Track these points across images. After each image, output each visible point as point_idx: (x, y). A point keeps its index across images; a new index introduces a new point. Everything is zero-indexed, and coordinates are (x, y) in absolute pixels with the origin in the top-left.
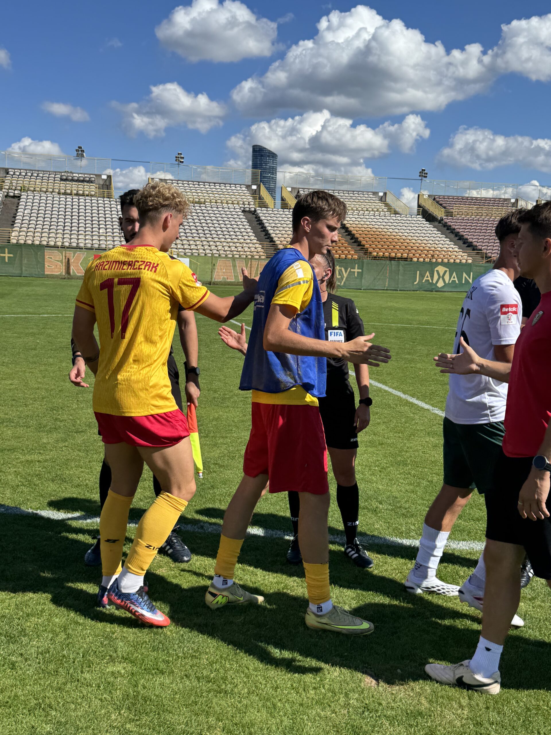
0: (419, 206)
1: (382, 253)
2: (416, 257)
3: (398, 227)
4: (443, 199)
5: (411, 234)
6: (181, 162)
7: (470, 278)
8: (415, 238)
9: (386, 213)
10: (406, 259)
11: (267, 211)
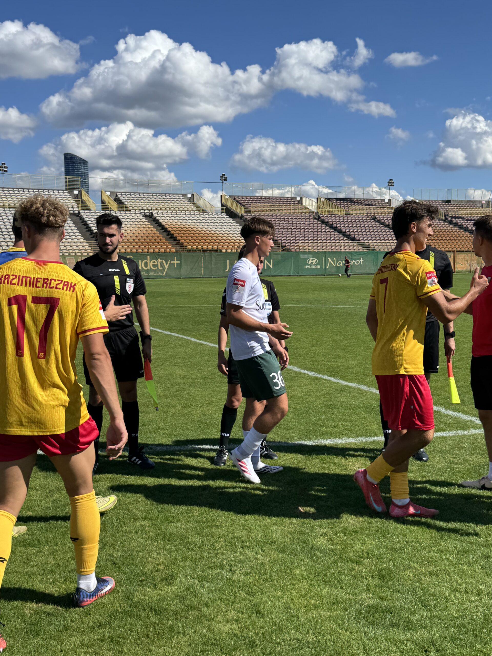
0: (222, 205)
1: (195, 247)
2: (224, 249)
3: (207, 224)
4: (241, 199)
5: (218, 229)
6: (5, 171)
7: (270, 264)
8: (222, 232)
9: (196, 212)
10: (216, 251)
11: (90, 213)
